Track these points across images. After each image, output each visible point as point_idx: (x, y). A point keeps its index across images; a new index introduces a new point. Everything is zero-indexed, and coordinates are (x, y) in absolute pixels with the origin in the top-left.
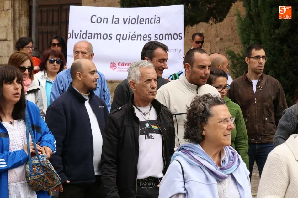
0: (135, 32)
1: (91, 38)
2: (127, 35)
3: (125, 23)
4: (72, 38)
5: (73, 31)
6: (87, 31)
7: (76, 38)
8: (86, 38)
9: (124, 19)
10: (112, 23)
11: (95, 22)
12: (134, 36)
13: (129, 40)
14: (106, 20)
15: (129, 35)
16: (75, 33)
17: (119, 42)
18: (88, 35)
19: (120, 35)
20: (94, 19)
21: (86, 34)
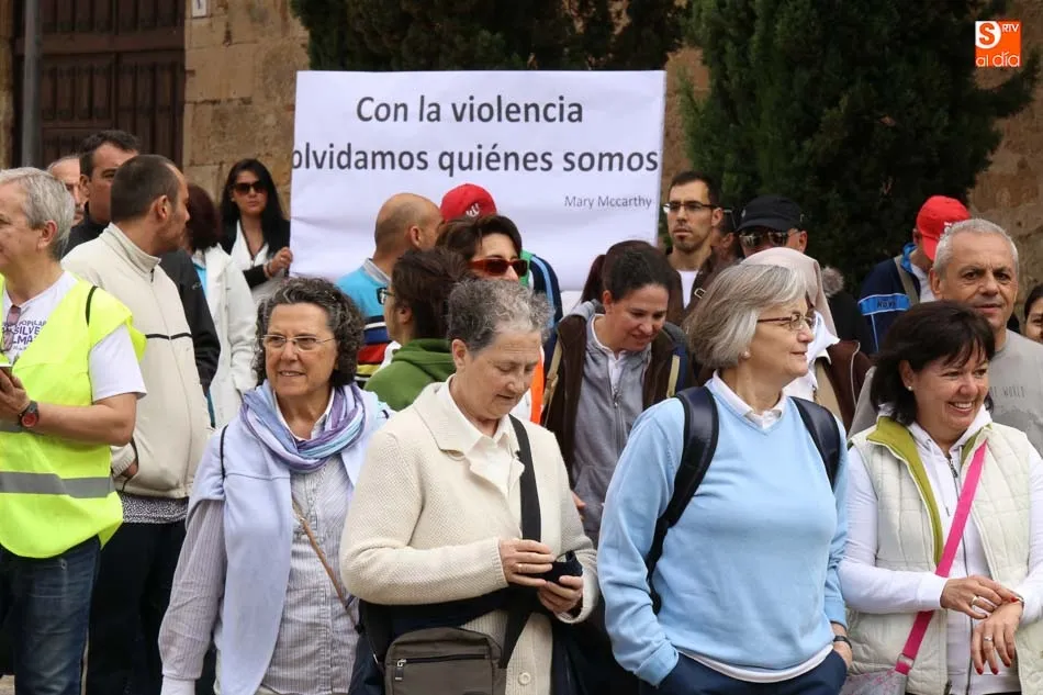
0: (495, 146)
1: (365, 166)
2: (471, 155)
3: (459, 118)
4: (308, 166)
5: (308, 145)
6: (349, 145)
7: (320, 166)
8: (349, 166)
9: (454, 106)
10: (421, 119)
11: (370, 119)
12: (493, 157)
13: (479, 168)
14: (401, 110)
15: (480, 154)
16: (314, 153)
17: (451, 175)
18: (354, 158)
19: (451, 155)
20: (368, 109)
21: (349, 154)
